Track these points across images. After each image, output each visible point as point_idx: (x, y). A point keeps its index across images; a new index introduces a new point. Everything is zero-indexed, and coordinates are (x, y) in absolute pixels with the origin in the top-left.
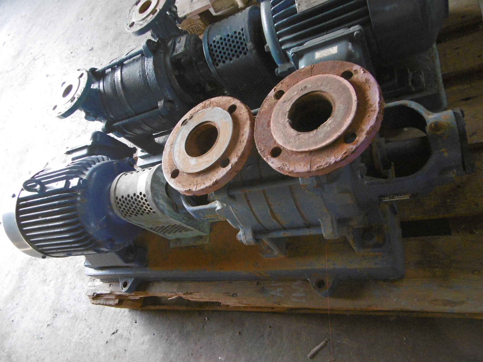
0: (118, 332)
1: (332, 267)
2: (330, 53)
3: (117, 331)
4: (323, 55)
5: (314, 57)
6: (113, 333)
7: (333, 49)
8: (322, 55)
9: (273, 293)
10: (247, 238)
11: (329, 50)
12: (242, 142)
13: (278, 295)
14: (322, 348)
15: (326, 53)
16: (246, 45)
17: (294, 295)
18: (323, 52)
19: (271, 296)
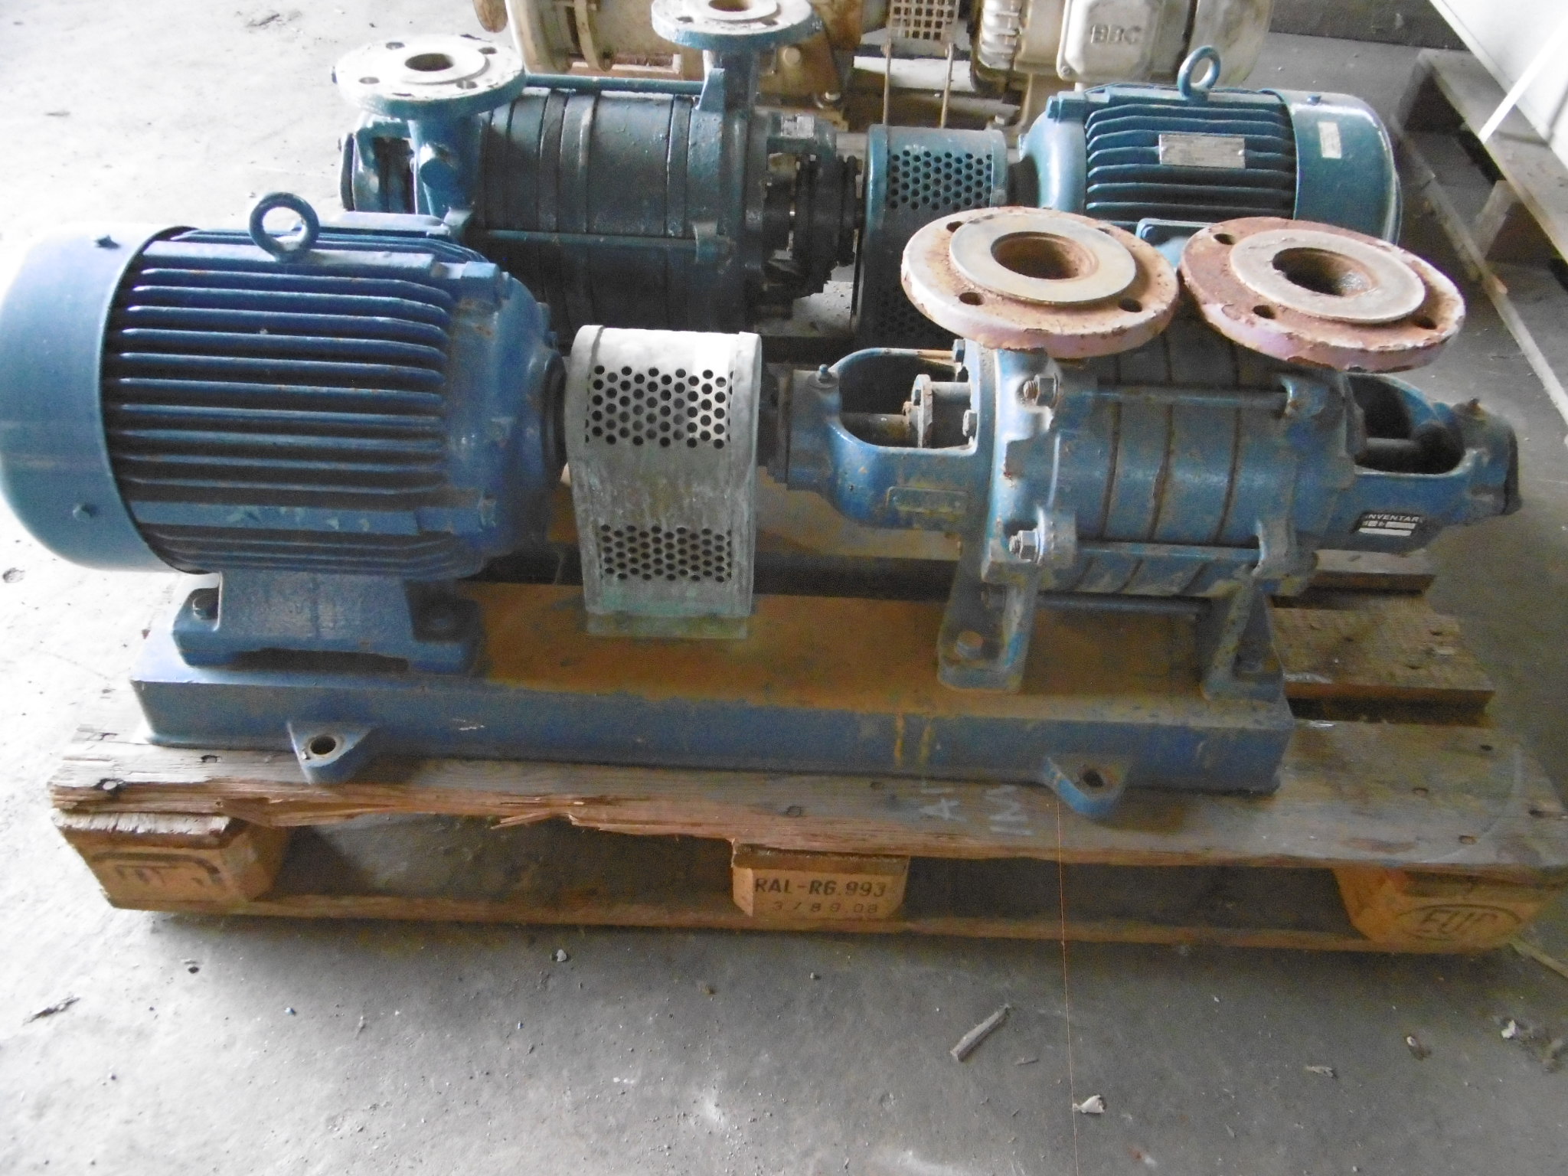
0: (73, 1007)
1: (1149, 720)
3: (69, 1004)
6: (47, 1013)
9: (929, 810)
10: (1061, 538)
13: (947, 815)
14: (994, 1029)
16: (989, 190)
17: (998, 818)
19: (921, 818)
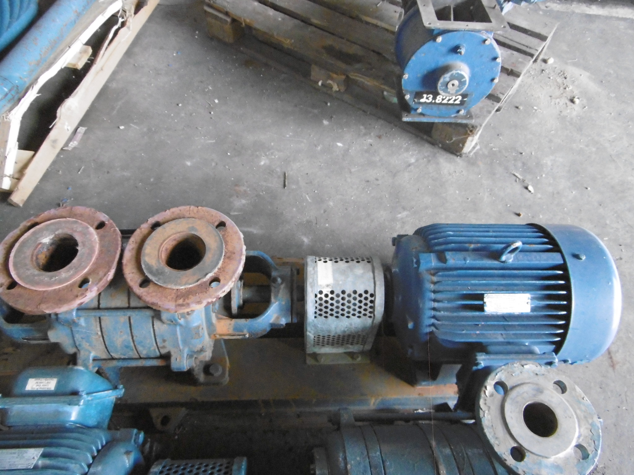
2: (37, 381)
4: (46, 382)
5: (58, 383)
7: (32, 388)
8: (48, 383)
11: (38, 387)
12: (135, 242)
15: (42, 384)
18: (45, 387)
